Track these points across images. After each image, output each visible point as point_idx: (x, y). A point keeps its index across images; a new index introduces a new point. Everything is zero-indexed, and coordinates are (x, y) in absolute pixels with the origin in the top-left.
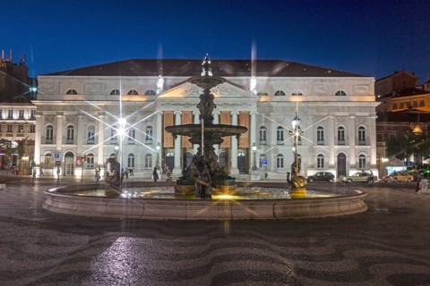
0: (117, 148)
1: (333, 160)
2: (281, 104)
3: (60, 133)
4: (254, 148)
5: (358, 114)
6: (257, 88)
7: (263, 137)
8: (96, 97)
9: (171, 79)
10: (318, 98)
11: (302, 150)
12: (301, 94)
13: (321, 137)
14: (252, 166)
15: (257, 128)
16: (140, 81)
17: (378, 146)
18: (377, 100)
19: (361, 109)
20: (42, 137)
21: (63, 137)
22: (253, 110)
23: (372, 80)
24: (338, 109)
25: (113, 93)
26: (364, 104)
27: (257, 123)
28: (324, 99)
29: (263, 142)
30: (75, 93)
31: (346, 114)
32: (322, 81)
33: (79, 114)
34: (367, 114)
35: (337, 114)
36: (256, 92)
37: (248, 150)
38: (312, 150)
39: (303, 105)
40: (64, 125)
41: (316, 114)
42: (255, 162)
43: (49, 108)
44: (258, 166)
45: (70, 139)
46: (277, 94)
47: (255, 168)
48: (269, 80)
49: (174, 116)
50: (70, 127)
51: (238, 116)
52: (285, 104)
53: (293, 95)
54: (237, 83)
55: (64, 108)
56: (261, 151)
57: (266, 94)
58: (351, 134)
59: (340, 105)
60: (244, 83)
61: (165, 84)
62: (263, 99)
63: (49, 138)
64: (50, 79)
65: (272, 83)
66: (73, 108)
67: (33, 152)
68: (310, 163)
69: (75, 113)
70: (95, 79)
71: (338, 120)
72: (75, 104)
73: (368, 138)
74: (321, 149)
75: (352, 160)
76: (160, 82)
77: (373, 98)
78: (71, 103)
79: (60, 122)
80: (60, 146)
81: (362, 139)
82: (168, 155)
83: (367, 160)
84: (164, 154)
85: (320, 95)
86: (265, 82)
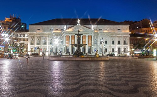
0: (52, 46)
1: (116, 50)
2: (101, 33)
3: (36, 42)
4: (92, 46)
5: (124, 36)
6: (94, 28)
7: (96, 43)
8: (46, 31)
9: (68, 26)
10: (112, 31)
11: (107, 47)
12: (107, 30)
13: (113, 43)
14: (92, 51)
15: (94, 40)
16: (59, 26)
17: (130, 45)
18: (130, 32)
19: (125, 34)
20: (30, 43)
21: (36, 43)
22: (92, 35)
23: (129, 26)
24: (118, 34)
25: (51, 30)
26: (126, 33)
27: (94, 39)
28: (114, 31)
29: (96, 44)
30: (40, 30)
31: (121, 36)
32: (113, 26)
33: (41, 36)
34: (127, 36)
35: (118, 36)
36: (93, 30)
37: (91, 47)
38: (110, 46)
39: (108, 33)
40: (37, 39)
41: (112, 36)
42: (93, 50)
43: (32, 34)
44: (94, 51)
45: (38, 43)
46: (100, 30)
47: (93, 52)
48: (97, 26)
49: (69, 37)
50: (38, 40)
51: (88, 37)
52: (102, 33)
53: (105, 30)
54: (88, 27)
55: (37, 34)
56: (95, 47)
57: (97, 30)
58: (122, 42)
59: (119, 33)
60: (90, 27)
61: (66, 27)
62: (96, 31)
63: (32, 43)
64: (32, 26)
65: (98, 27)
66: (39, 34)
67: (28, 47)
68: (110, 51)
69: (40, 36)
70: (46, 26)
71: (118, 38)
72: (40, 33)
73: (127, 43)
74: (113, 46)
75: (122, 50)
76: (65, 27)
77: (129, 31)
78: (39, 33)
79: (35, 38)
80: (36, 45)
81: (125, 43)
82: (67, 48)
83: (127, 50)
84: (66, 48)
85: (113, 30)
86: (96, 26)
